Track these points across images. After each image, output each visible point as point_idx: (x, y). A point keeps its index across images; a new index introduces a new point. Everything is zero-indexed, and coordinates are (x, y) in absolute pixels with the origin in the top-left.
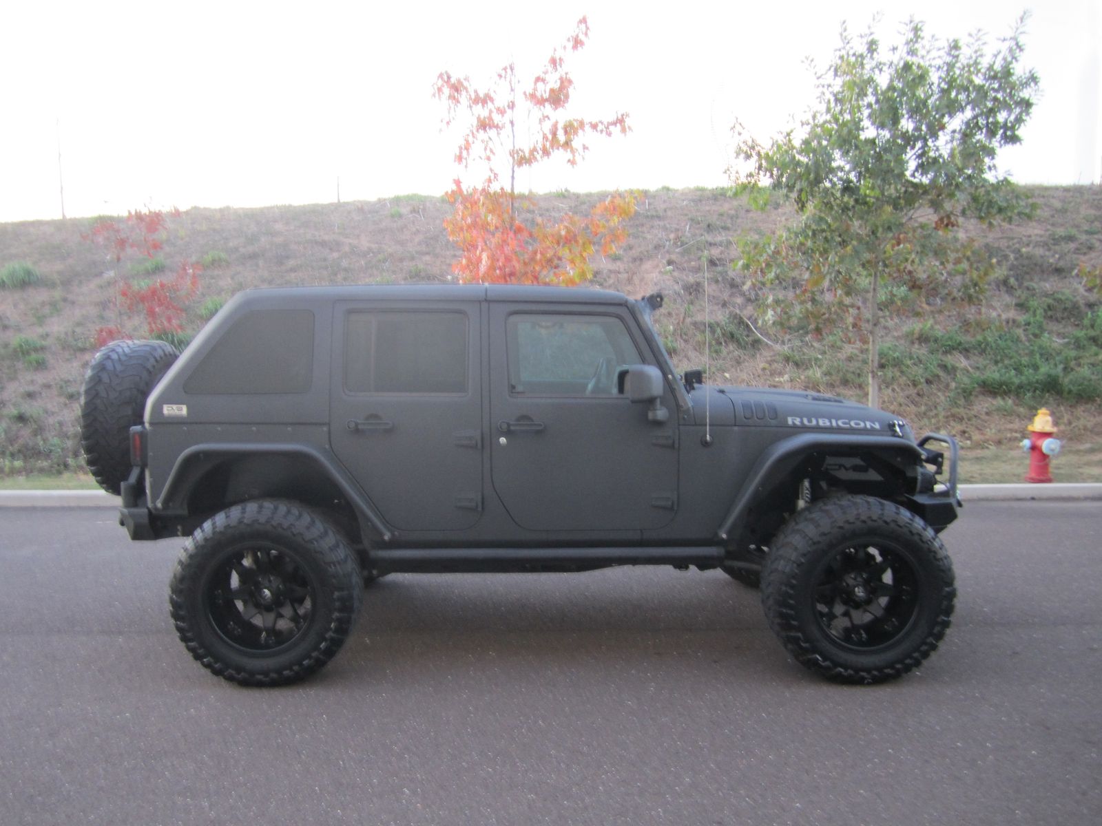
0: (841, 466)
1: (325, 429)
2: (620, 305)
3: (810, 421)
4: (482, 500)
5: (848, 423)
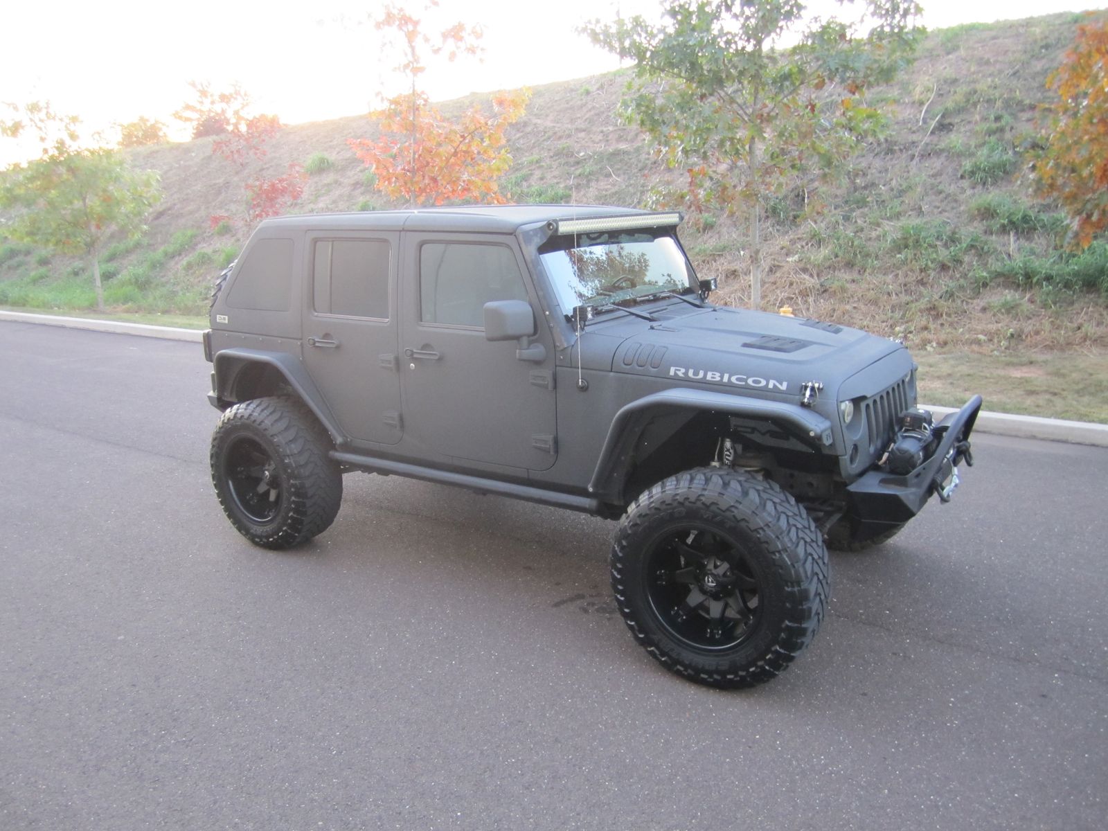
1: (299, 343)
2: (511, 234)
3: (696, 373)
4: (401, 419)
5: (745, 380)
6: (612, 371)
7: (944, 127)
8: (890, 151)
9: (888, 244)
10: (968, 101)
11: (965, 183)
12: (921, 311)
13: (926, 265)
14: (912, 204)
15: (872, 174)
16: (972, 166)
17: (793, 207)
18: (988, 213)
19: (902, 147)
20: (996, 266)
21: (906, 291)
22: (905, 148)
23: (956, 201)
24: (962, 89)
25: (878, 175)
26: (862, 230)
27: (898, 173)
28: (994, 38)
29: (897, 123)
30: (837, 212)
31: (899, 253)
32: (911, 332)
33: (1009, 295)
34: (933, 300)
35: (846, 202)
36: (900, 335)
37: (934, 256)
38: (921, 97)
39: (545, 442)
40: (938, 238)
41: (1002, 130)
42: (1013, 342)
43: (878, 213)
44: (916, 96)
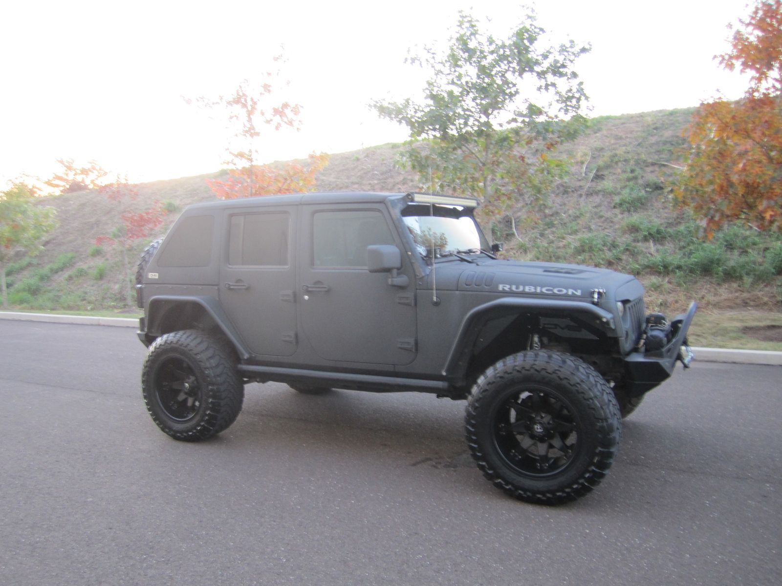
0: (556, 326)
1: (216, 288)
2: (380, 202)
3: (517, 288)
4: (297, 336)
6: (457, 290)
7: (598, 177)
8: (566, 192)
9: (572, 250)
10: (612, 161)
11: (617, 211)
14: (584, 225)
15: (556, 207)
16: (620, 200)
17: (506, 229)
18: (634, 229)
19: (573, 189)
20: (643, 261)
22: (575, 190)
23: (612, 222)
24: (607, 154)
25: (560, 207)
26: (552, 242)
27: (573, 206)
28: (623, 124)
33: (655, 279)
37: (603, 256)
38: (583, 159)
39: (408, 343)
40: (604, 245)
41: (635, 178)
42: (663, 308)
43: (563, 231)
44: (579, 158)
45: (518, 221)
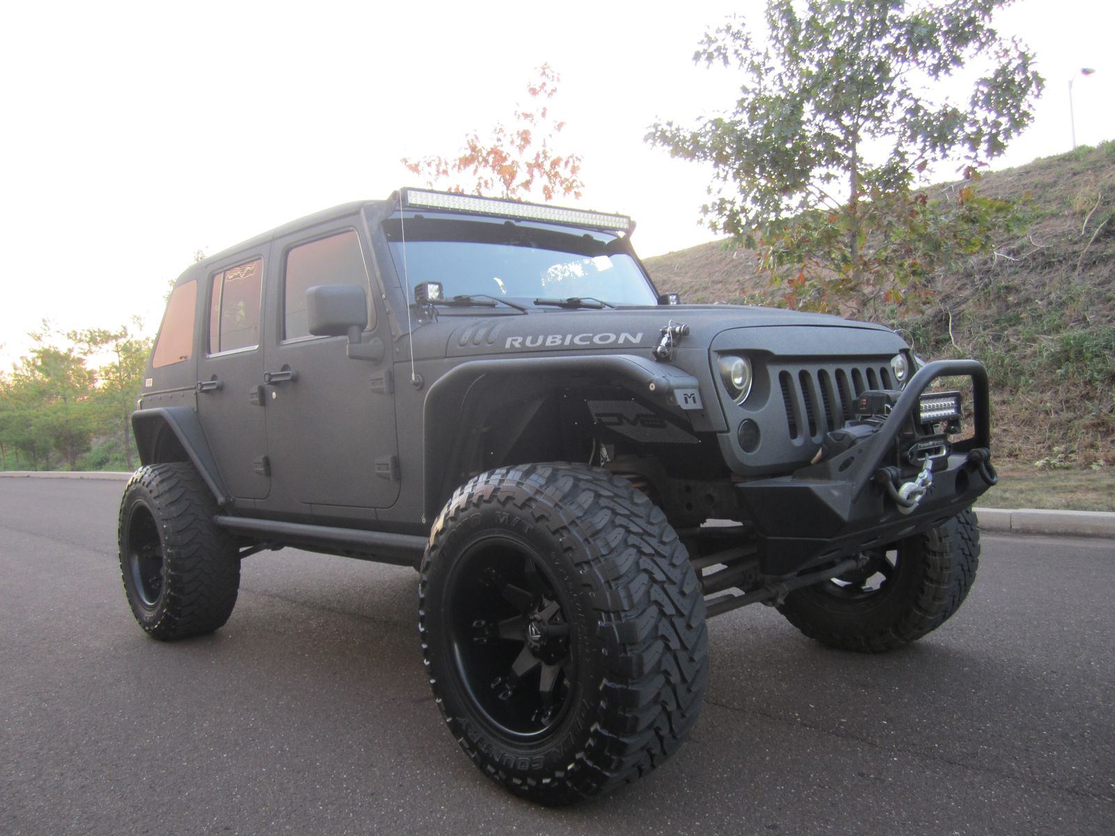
0: (621, 417)
1: (194, 392)
2: (356, 213)
3: (533, 342)
4: (267, 464)
5: (590, 339)
6: (446, 357)
7: (1110, 234)
8: (1049, 264)
9: (1044, 358)
12: (1086, 427)
13: (1092, 376)
14: (1074, 315)
15: (1026, 290)
19: (1061, 258)
21: (1068, 408)
22: (1065, 259)
25: (1034, 290)
26: (1015, 348)
27: (1058, 285)
29: (1056, 236)
30: (987, 331)
31: (1060, 368)
32: (1073, 452)
34: (1102, 414)
35: (997, 322)
36: (1060, 455)
37: (1100, 366)
38: (1084, 207)
39: (386, 466)
40: (1105, 347)
43: (1033, 328)
44: (1077, 208)
45: (959, 318)
